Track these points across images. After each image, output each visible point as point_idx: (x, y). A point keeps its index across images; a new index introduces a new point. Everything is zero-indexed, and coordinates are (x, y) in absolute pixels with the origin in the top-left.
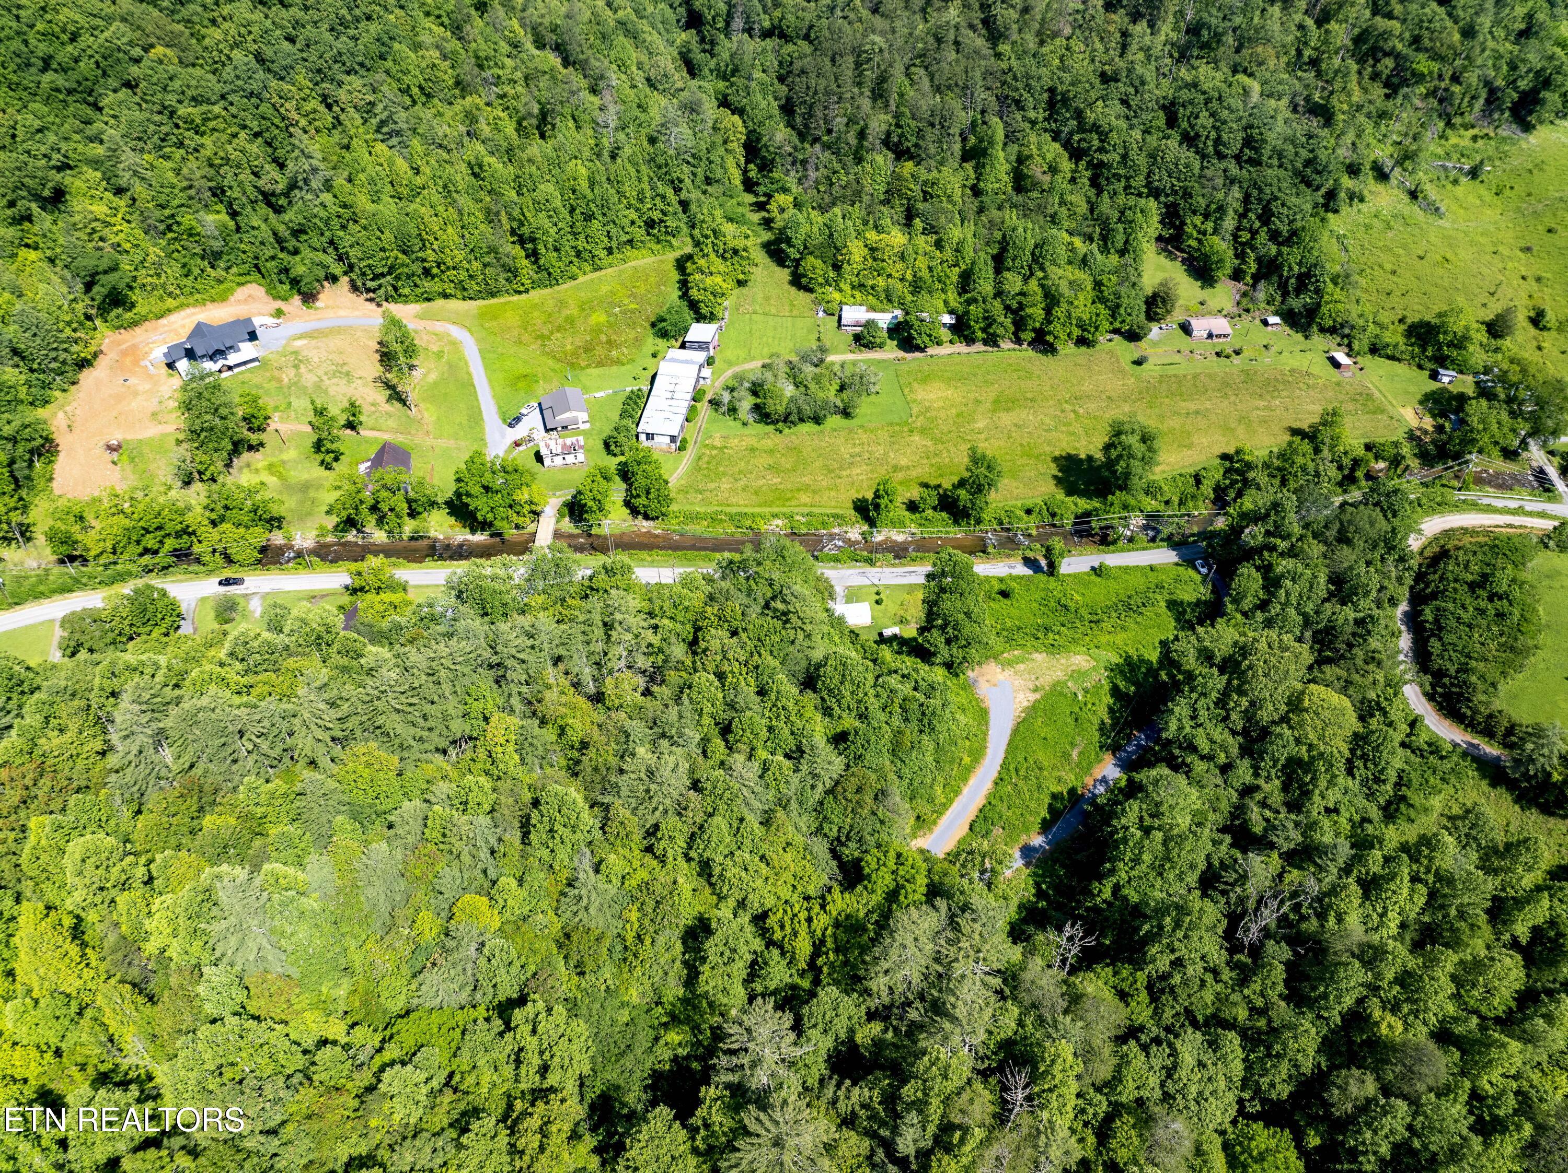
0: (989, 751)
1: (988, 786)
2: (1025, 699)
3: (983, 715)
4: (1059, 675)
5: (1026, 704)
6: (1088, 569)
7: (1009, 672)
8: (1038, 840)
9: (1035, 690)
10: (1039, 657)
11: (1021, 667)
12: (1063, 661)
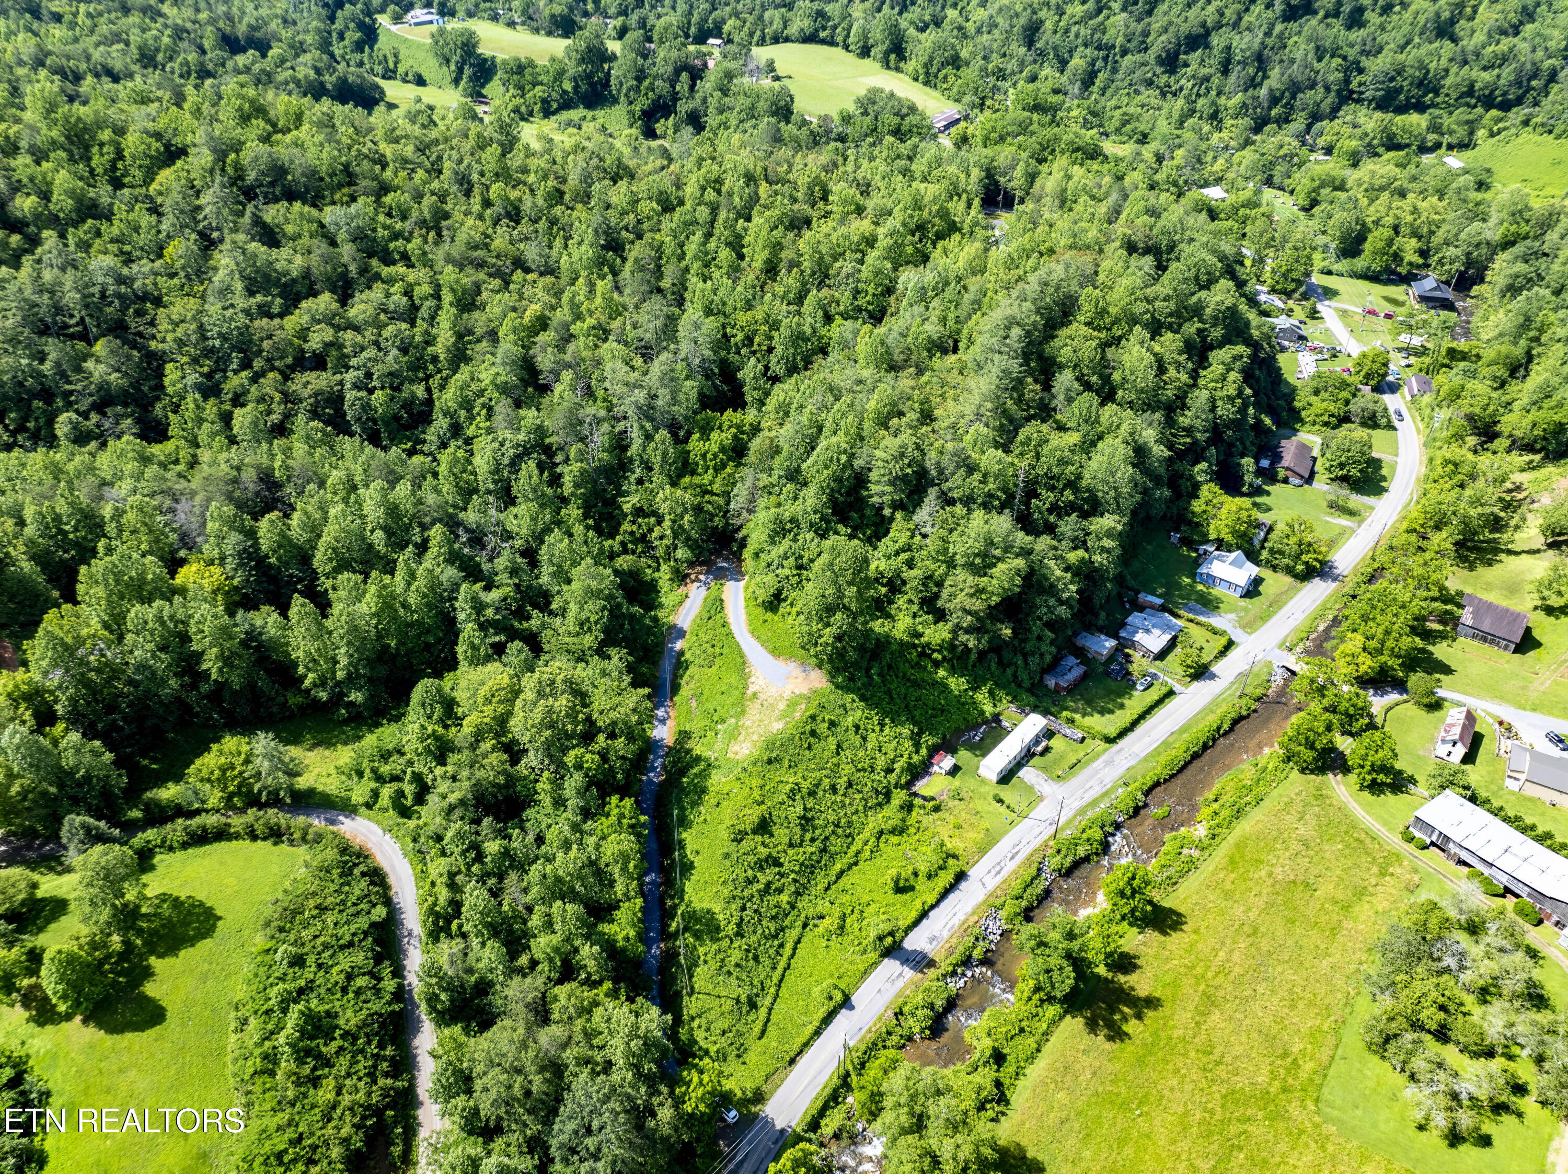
0: (749, 636)
1: (731, 620)
2: (757, 683)
3: (776, 652)
4: (747, 722)
5: (752, 679)
6: (854, 999)
7: (787, 694)
8: (679, 645)
9: (755, 695)
10: (778, 726)
11: (782, 706)
12: (755, 737)
